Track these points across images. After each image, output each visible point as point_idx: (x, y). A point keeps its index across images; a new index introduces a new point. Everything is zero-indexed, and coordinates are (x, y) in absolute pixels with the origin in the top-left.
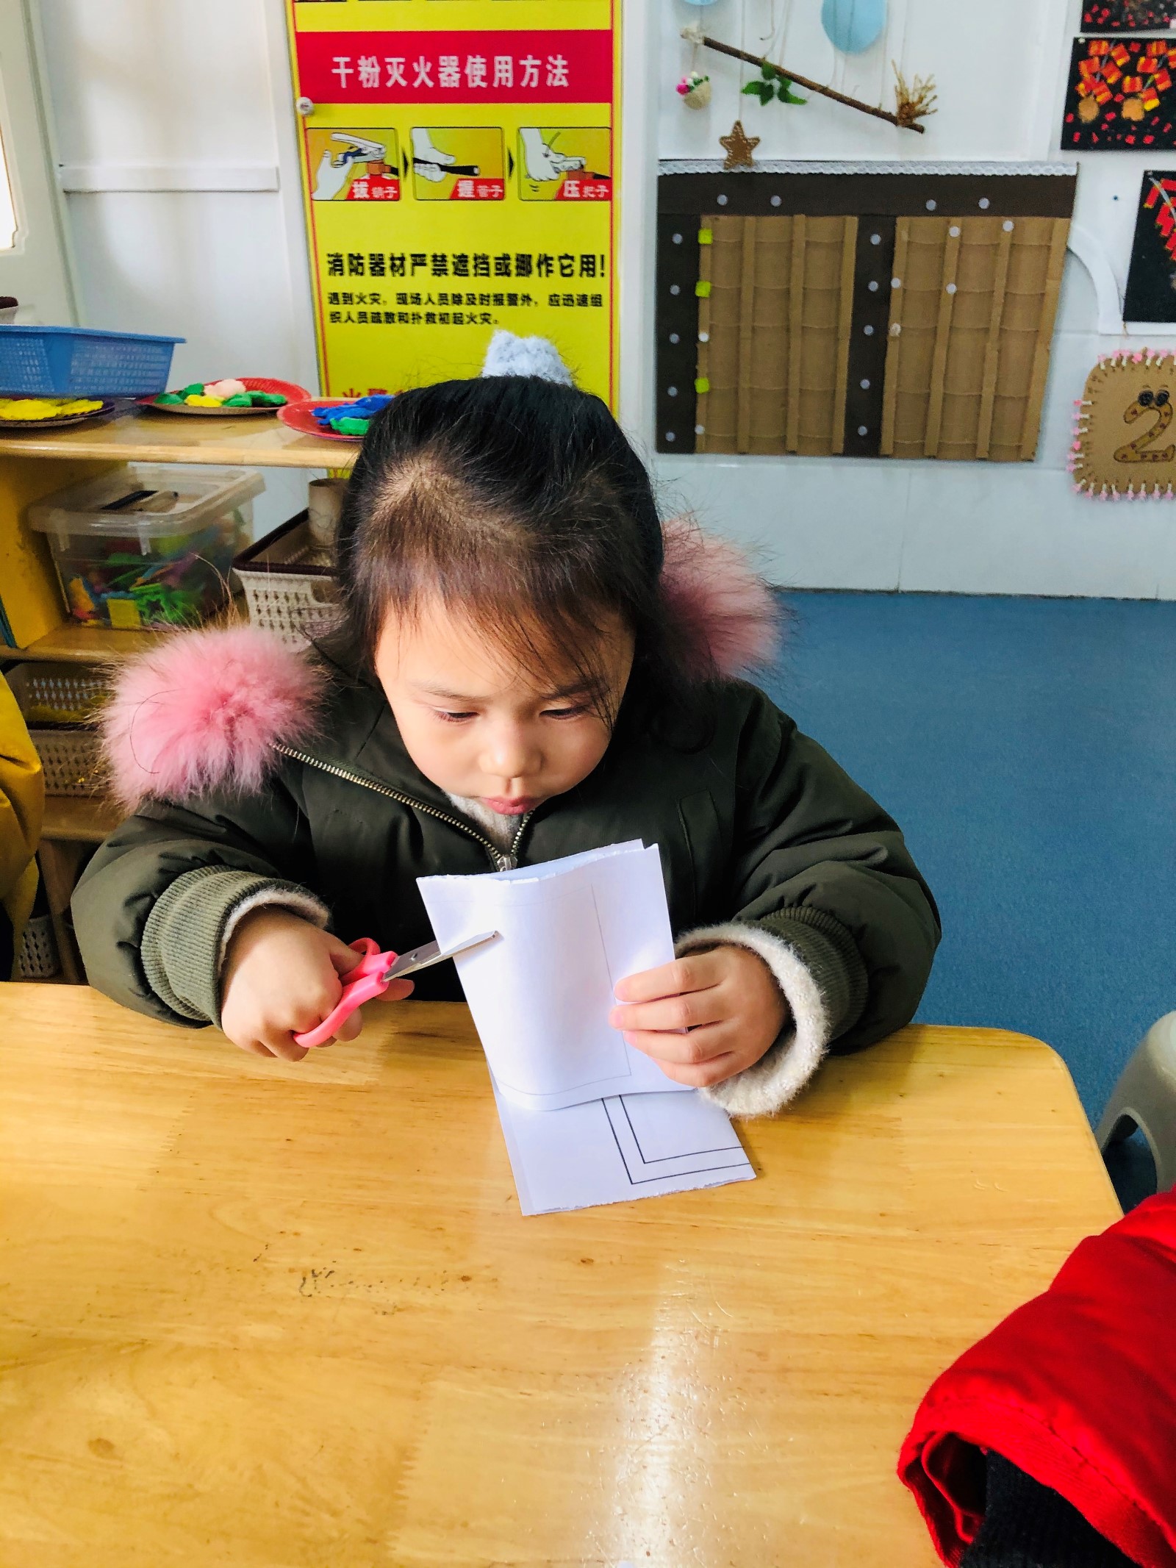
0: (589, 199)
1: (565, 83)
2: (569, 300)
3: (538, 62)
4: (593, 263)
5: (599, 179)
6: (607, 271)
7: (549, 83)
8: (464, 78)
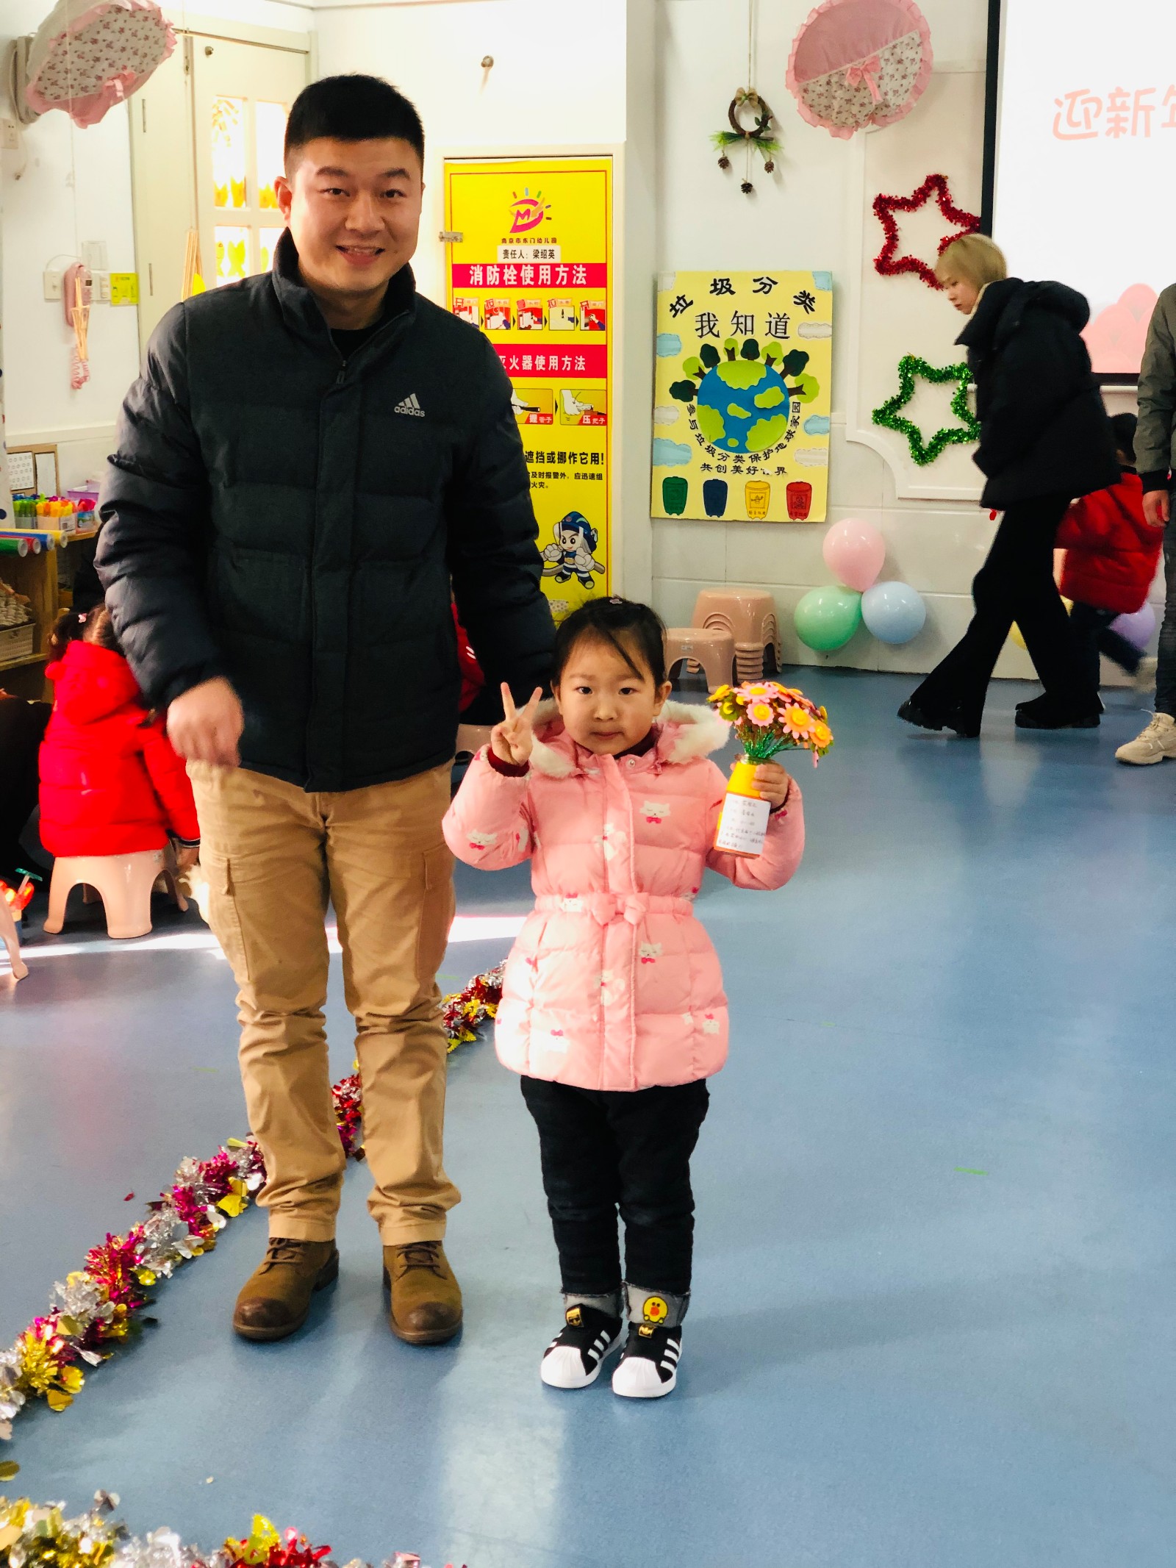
0: (595, 425)
1: (583, 368)
2: (585, 475)
3: (571, 359)
4: (598, 457)
5: (599, 414)
6: (605, 461)
7: (576, 369)
8: (534, 366)
